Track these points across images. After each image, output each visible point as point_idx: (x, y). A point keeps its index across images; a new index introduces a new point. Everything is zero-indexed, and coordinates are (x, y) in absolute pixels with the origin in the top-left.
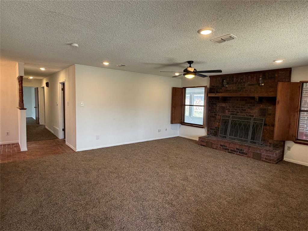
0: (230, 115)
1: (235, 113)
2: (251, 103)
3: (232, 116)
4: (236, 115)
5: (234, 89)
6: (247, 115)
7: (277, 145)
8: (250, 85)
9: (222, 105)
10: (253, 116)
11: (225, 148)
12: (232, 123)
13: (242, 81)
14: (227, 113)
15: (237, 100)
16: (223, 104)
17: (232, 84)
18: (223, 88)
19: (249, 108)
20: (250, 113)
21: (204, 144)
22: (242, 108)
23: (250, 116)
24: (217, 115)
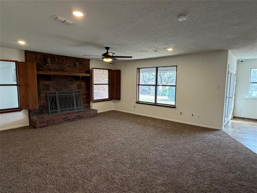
0: (56, 92)
1: (59, 89)
2: (71, 81)
3: (57, 92)
4: (60, 90)
5: (56, 68)
6: (69, 90)
7: (87, 106)
8: (68, 66)
9: (46, 83)
10: (73, 90)
11: (67, 119)
12: (59, 98)
13: (62, 62)
14: (52, 90)
15: (60, 78)
16: (46, 81)
17: (53, 64)
18: (45, 66)
19: (70, 84)
20: (71, 88)
21: (44, 125)
22: (64, 84)
23: (71, 90)
24: (42, 93)
